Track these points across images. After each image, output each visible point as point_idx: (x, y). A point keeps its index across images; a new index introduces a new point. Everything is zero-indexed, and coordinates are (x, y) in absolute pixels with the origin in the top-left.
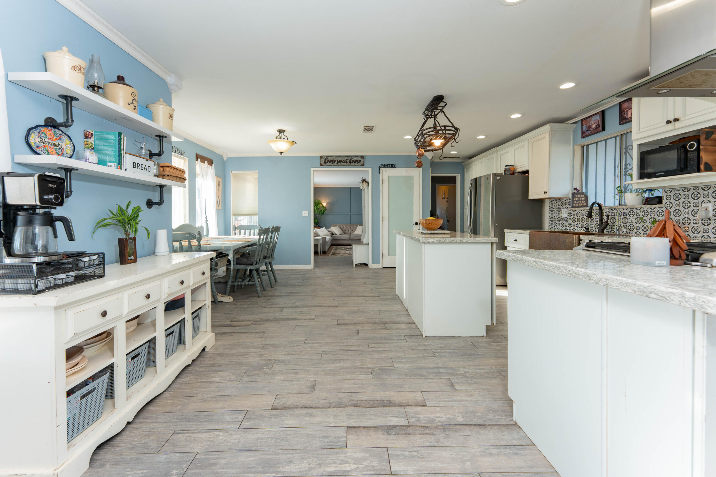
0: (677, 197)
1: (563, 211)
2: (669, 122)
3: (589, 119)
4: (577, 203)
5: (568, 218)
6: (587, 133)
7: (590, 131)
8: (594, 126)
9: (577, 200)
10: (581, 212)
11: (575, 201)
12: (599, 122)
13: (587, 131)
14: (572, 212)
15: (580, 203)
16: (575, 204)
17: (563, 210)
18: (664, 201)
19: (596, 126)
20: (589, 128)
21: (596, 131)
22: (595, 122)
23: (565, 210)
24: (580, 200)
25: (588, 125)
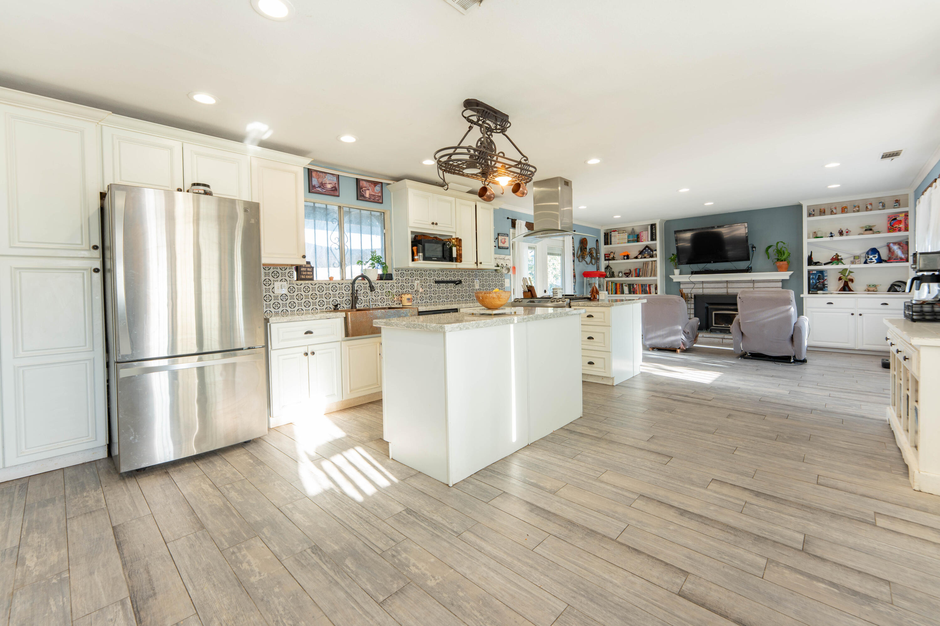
0: (402, 275)
1: (277, 285)
2: (433, 223)
3: (321, 174)
4: (304, 275)
5: (288, 294)
6: (319, 189)
7: (324, 190)
8: (329, 186)
9: (305, 271)
10: (311, 286)
11: (302, 271)
12: (336, 185)
13: (320, 187)
14: (296, 287)
15: (307, 275)
16: (302, 276)
17: (275, 283)
18: (394, 277)
19: (332, 188)
20: (322, 185)
21: (332, 193)
22: (330, 182)
23: (281, 283)
24: (307, 271)
25: (320, 180)
